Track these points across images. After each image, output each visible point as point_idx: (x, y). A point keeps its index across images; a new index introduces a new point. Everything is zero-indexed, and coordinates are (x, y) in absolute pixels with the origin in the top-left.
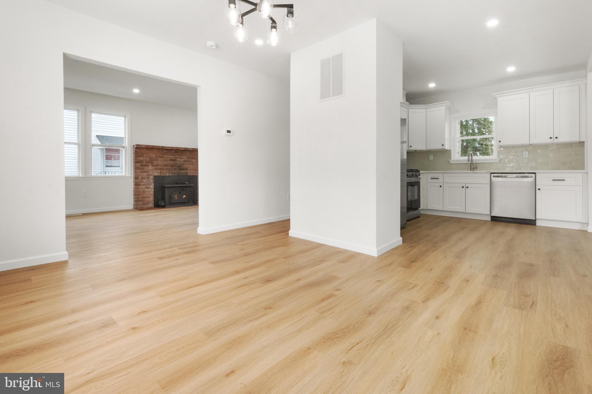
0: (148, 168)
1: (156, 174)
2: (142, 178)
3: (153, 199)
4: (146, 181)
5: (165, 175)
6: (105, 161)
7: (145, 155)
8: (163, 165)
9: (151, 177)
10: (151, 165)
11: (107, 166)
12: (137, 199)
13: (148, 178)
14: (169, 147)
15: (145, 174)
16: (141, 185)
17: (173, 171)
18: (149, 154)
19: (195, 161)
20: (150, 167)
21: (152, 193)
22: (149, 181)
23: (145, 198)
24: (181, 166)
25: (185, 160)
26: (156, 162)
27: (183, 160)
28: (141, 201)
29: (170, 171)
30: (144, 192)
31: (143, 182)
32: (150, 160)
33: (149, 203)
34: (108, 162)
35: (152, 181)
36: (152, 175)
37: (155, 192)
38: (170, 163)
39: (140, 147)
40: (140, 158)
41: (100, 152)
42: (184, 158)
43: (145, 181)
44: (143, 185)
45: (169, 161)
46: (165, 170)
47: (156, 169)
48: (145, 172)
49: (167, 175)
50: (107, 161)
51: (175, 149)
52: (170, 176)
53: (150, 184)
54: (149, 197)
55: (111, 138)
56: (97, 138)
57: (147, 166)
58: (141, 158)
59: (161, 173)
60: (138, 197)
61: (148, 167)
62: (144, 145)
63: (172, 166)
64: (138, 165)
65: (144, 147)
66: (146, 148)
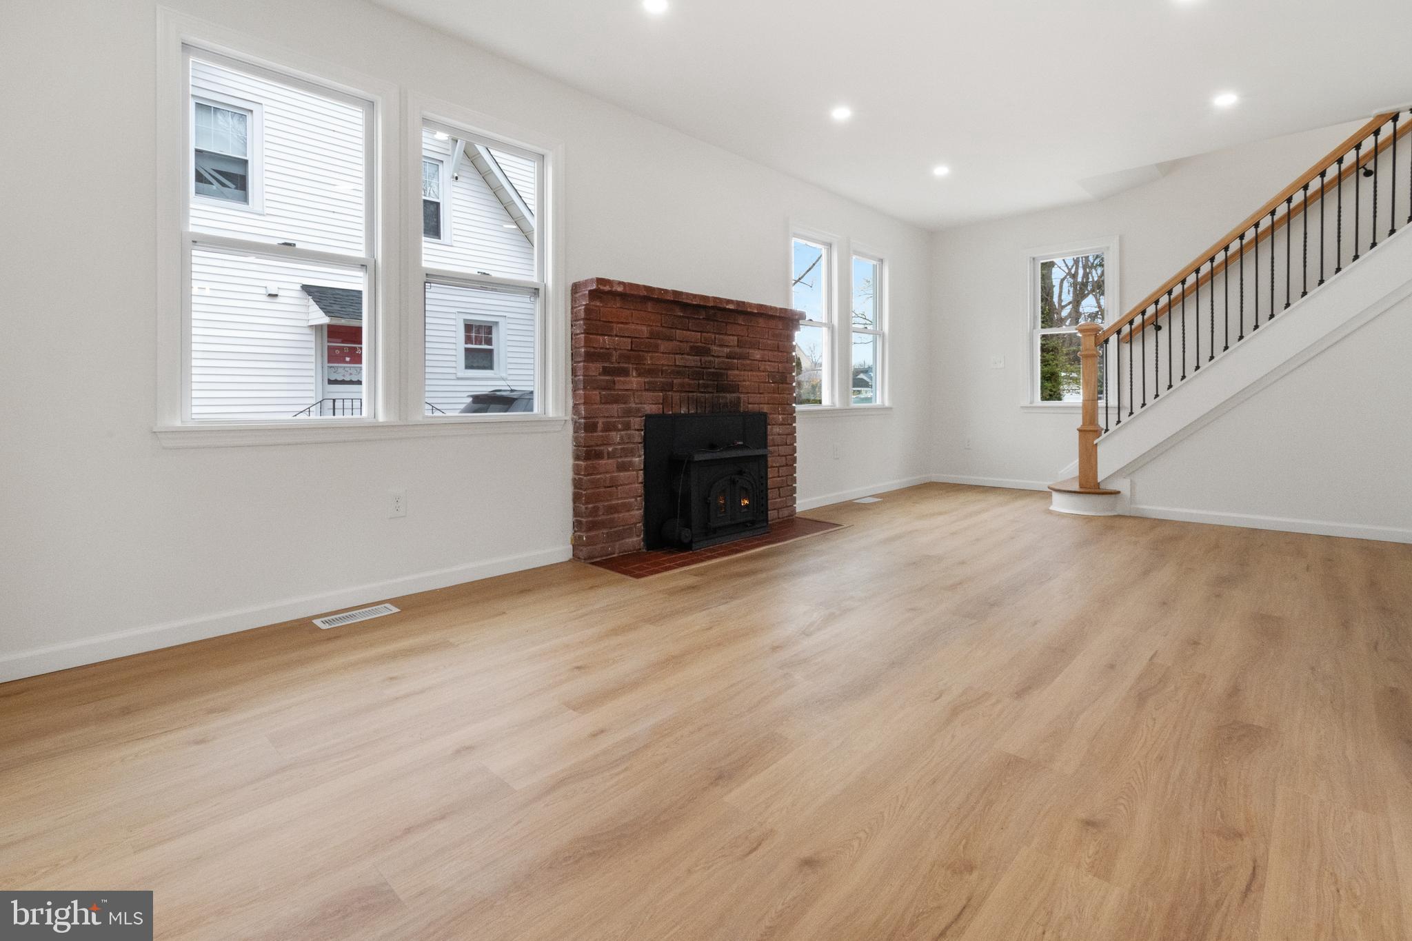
0: (624, 383)
1: (651, 408)
2: (609, 427)
3: (641, 512)
4: (622, 438)
5: (676, 410)
6: (326, 364)
7: (617, 328)
8: (672, 372)
9: (637, 422)
10: (636, 369)
11: (331, 382)
12: (591, 519)
13: (627, 427)
14: (695, 296)
15: (615, 409)
16: (602, 458)
17: (699, 395)
18: (626, 323)
19: (758, 357)
20: (634, 381)
21: (639, 488)
22: (630, 437)
23: (613, 509)
24: (722, 375)
25: (732, 349)
26: (651, 359)
27: (727, 350)
28: (602, 524)
29: (690, 394)
30: (614, 484)
31: (610, 445)
32: (631, 350)
33: (628, 531)
34: (336, 370)
35: (638, 436)
36: (638, 410)
37: (646, 484)
38: (692, 361)
39: (607, 288)
40: (601, 338)
41: (313, 338)
42: (732, 344)
43: (616, 436)
44: (610, 455)
45: (688, 354)
46: (678, 391)
47: (651, 388)
48: (616, 400)
49: (682, 412)
50: (332, 367)
51: (711, 304)
52: (692, 414)
53: (632, 452)
54: (628, 507)
55: (345, 294)
56: (304, 295)
57: (625, 372)
58: (604, 340)
59: (665, 402)
60: (594, 507)
61: (628, 379)
62: (620, 283)
63: (697, 374)
64: (595, 368)
65: (620, 289)
66: (623, 296)
